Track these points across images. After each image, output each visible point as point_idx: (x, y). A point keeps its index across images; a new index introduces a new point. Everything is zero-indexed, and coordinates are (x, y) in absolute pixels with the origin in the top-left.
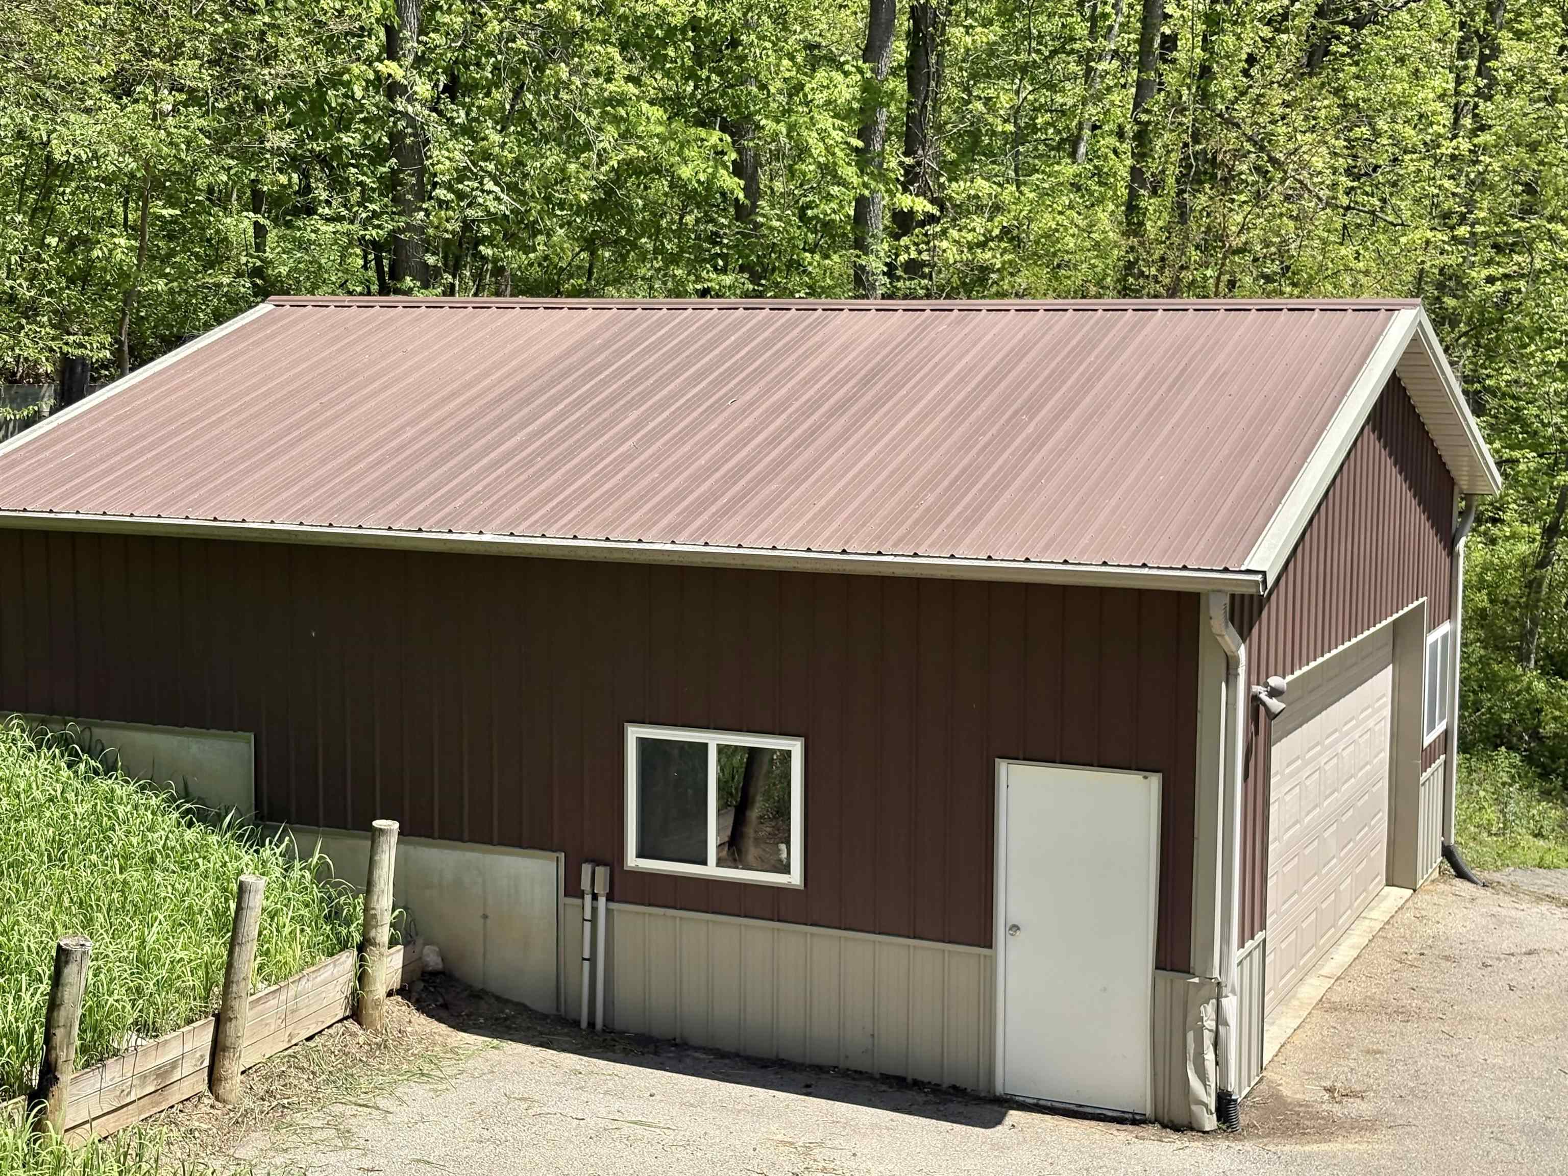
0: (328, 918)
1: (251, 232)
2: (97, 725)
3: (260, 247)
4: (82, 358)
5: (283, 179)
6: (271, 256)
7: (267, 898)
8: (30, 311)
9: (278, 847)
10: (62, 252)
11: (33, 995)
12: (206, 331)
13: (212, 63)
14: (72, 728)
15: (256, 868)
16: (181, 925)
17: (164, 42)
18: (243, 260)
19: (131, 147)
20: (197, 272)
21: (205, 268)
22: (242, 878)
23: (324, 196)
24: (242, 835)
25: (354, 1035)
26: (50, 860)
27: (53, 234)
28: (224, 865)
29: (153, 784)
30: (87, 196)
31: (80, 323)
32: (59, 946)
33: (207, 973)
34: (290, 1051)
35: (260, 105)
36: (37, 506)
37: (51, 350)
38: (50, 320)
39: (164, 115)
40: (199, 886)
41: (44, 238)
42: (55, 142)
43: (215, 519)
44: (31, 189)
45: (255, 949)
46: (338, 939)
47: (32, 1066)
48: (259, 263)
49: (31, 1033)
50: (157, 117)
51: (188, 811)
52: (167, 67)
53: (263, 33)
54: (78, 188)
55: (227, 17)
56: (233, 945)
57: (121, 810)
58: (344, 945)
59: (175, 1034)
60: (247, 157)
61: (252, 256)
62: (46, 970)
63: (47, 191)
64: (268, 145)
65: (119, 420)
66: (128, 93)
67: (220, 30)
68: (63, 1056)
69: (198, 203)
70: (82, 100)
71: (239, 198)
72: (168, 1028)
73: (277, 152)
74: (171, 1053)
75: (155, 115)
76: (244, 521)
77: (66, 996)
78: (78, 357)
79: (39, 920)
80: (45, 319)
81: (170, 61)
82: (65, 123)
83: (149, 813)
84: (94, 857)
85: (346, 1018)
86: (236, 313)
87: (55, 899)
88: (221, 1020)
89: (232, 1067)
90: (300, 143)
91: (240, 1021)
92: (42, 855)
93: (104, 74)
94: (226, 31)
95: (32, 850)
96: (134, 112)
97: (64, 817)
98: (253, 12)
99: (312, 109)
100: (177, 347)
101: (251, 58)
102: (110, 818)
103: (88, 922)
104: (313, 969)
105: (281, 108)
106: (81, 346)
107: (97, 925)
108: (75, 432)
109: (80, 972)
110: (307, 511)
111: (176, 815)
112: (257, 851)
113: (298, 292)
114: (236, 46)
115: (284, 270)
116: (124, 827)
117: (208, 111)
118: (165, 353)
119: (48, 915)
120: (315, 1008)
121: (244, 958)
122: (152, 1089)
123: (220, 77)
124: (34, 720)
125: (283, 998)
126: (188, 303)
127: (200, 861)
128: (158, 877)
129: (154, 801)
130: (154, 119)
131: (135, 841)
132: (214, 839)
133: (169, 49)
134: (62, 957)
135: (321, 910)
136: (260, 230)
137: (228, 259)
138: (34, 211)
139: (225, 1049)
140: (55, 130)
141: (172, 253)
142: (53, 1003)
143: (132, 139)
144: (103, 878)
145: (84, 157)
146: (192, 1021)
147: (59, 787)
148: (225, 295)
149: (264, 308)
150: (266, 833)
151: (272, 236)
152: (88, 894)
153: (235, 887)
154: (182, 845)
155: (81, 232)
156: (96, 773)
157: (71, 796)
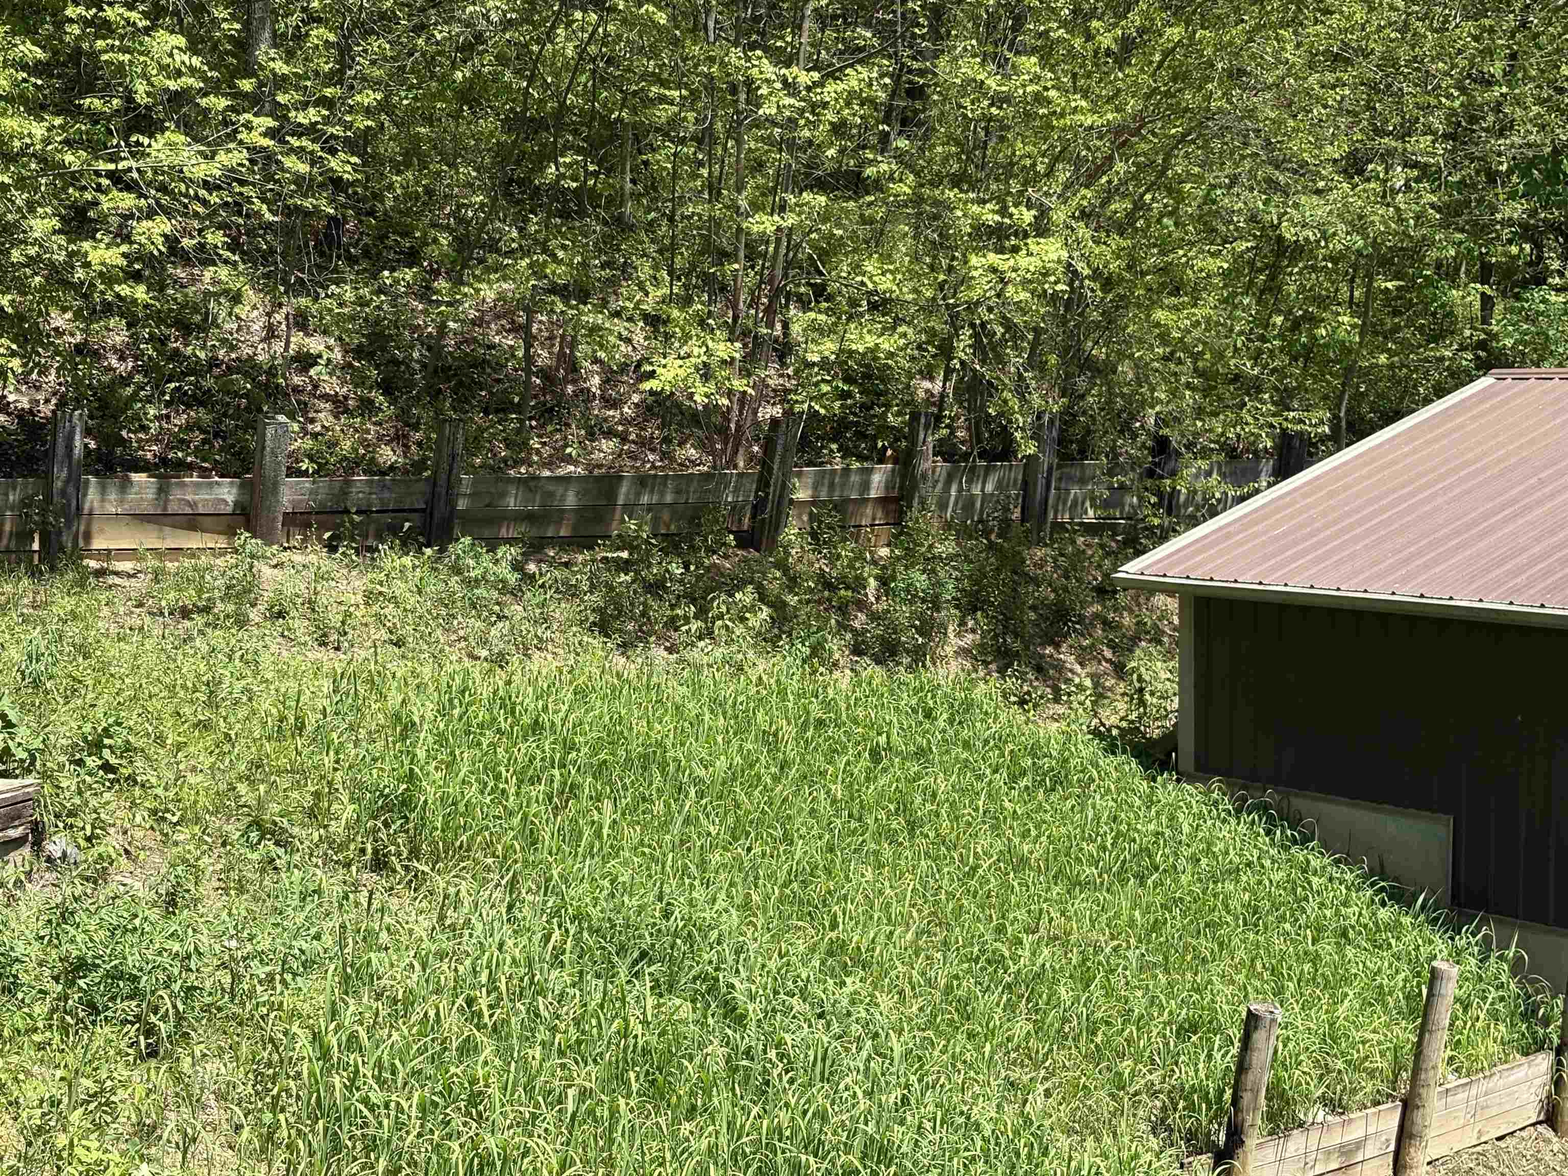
0: (1525, 1016)
1: (1477, 305)
2: (1296, 795)
3: (1485, 320)
4: (1301, 433)
5: (1514, 250)
6: (1496, 329)
7: (1461, 987)
8: (1255, 388)
9: (1474, 936)
10: (1287, 330)
11: (1223, 1056)
12: (1424, 406)
13: (1446, 137)
14: (1269, 796)
15: (1450, 955)
16: (1371, 1005)
17: (1397, 120)
18: (1467, 333)
19: (1359, 224)
20: (1420, 346)
21: (1429, 342)
22: (1435, 963)
23: (1556, 265)
24: (1436, 919)
25: (1548, 1141)
26: (1245, 924)
27: (1279, 312)
28: (1417, 948)
29: (1349, 859)
30: (1314, 276)
31: (1301, 400)
32: (1249, 1011)
33: (1396, 1057)
34: (1479, 1149)
35: (1492, 177)
36: (1247, 577)
37: (1272, 426)
38: (1271, 397)
39: (1394, 192)
40: (1390, 965)
41: (1270, 317)
42: (1285, 224)
43: (1422, 596)
44: (1260, 271)
45: (1446, 1038)
46: (1534, 1039)
47: (1220, 1124)
48: (1483, 336)
49: (1221, 1092)
50: (1386, 195)
51: (1382, 889)
52: (1399, 145)
53: (1499, 104)
54: (1306, 267)
55: (1463, 90)
56: (1423, 1031)
57: (1315, 880)
58: (1539, 1046)
59: (1359, 1114)
60: (1479, 230)
61: (1476, 329)
62: (1236, 1033)
63: (1275, 271)
64: (1499, 216)
65: (1331, 495)
66: (1360, 172)
67: (1457, 103)
68: (1249, 1119)
69: (1426, 277)
70: (1314, 181)
71: (1468, 272)
72: (1355, 1107)
73: (1510, 222)
74: (1355, 1133)
75: (1385, 192)
76: (1451, 598)
77: (1254, 1062)
78: (1296, 432)
79: (1232, 982)
80: (1266, 396)
81: (1402, 138)
82: (1296, 206)
83: (1343, 888)
84: (1287, 926)
85: (1540, 1123)
86: (1456, 387)
87: (1248, 963)
88: (1409, 1106)
89: (1419, 1156)
90: (1533, 213)
91: (1428, 1110)
92: (1237, 919)
93: (1337, 156)
94: (1462, 105)
95: (1228, 912)
96: (1365, 191)
97: (1260, 882)
98: (1489, 84)
99: (1547, 178)
100: (1393, 421)
101: (1486, 130)
102: (1304, 888)
103: (1279, 992)
104: (1506, 1066)
105: (1515, 179)
106: (1301, 421)
107: (1288, 994)
108: (1288, 505)
109: (1268, 1039)
110: (1518, 591)
111: (1370, 892)
112: (1452, 939)
113: (1523, 364)
114: (1473, 120)
115: (1509, 342)
116: (1318, 900)
117: (1440, 186)
118: (1382, 428)
119: (1241, 978)
120: (1508, 1107)
121: (1434, 1046)
122: (1336, 1166)
123: (1454, 151)
124: (1235, 784)
125: (1474, 1092)
126: (1408, 378)
127: (1393, 942)
128: (1350, 952)
129: (1349, 877)
130: (1384, 197)
131: (1328, 913)
132: (1407, 920)
133: (1402, 125)
134: (1252, 1022)
135: (1517, 1006)
136: (1487, 301)
137: (1452, 333)
138: (1262, 292)
139: (1411, 1136)
140: (1286, 213)
141: (1396, 329)
142: (1242, 1067)
143: (1360, 217)
144: (1295, 948)
145: (1312, 238)
146: (1379, 1103)
147: (1256, 853)
148: (1448, 369)
149: (1485, 382)
150: (1464, 919)
151: (1499, 308)
152: (1280, 962)
153: (1426, 974)
154: (1376, 924)
155: (1306, 311)
156: (1295, 842)
157: (1267, 863)
